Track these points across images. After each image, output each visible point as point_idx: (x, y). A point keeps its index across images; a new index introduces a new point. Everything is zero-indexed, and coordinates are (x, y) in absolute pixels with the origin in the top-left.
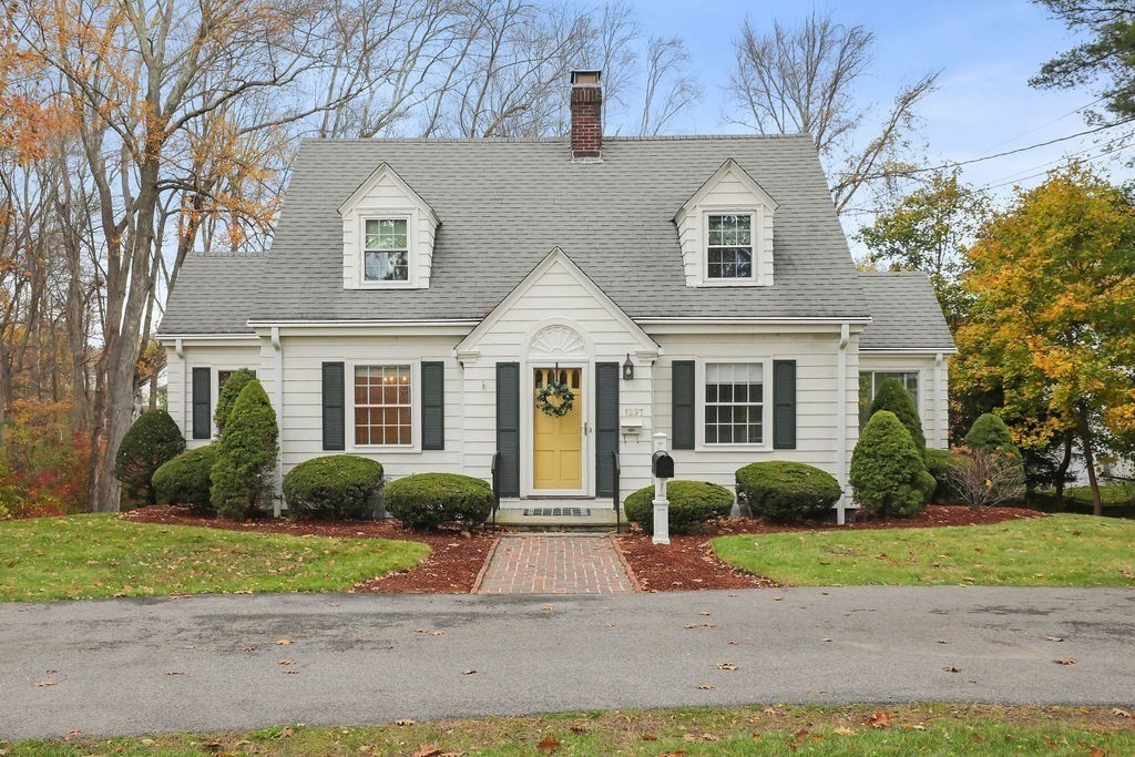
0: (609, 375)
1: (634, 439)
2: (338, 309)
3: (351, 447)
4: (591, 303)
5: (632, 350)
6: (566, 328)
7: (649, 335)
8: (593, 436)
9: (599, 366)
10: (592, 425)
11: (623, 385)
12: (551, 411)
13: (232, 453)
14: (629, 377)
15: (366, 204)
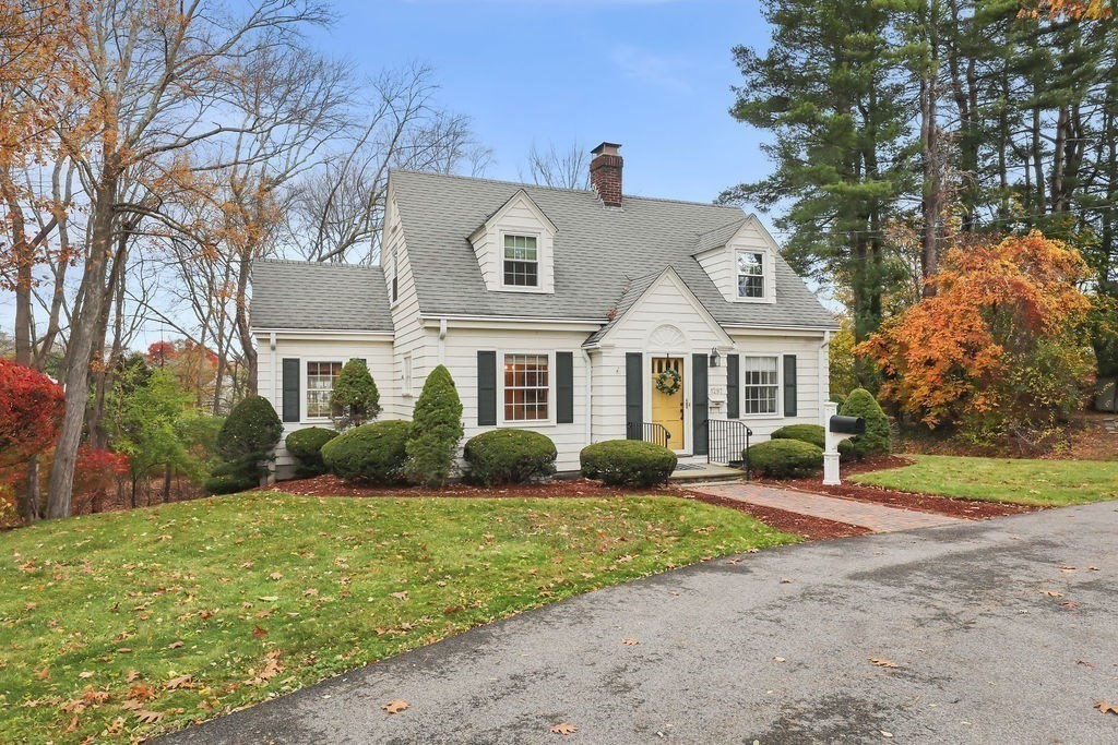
0: (702, 363)
1: (717, 410)
2: (493, 307)
3: (501, 422)
4: (688, 309)
5: (716, 345)
6: (673, 327)
7: (729, 336)
8: (691, 408)
9: (695, 356)
10: (691, 401)
11: (710, 371)
12: (666, 390)
13: (437, 428)
14: (713, 365)
15: (506, 221)
